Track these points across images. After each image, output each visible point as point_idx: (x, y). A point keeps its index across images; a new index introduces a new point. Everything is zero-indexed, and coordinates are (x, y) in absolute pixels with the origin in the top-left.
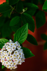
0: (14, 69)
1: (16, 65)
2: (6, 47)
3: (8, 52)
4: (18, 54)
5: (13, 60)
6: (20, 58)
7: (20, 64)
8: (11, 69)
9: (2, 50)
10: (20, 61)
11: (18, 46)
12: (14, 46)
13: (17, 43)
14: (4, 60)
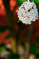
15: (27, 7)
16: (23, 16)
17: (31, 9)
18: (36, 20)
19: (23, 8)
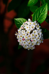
0: (32, 49)
1: (34, 45)
2: (24, 26)
3: (26, 31)
4: (36, 34)
5: (31, 39)
6: (38, 38)
7: (39, 44)
8: (29, 49)
9: (20, 29)
10: (39, 42)
11: (37, 25)
12: (33, 25)
13: (36, 22)
14: (21, 39)
15: (29, 28)
16: (24, 40)
17: (33, 30)
18: (40, 44)
19: (23, 29)
